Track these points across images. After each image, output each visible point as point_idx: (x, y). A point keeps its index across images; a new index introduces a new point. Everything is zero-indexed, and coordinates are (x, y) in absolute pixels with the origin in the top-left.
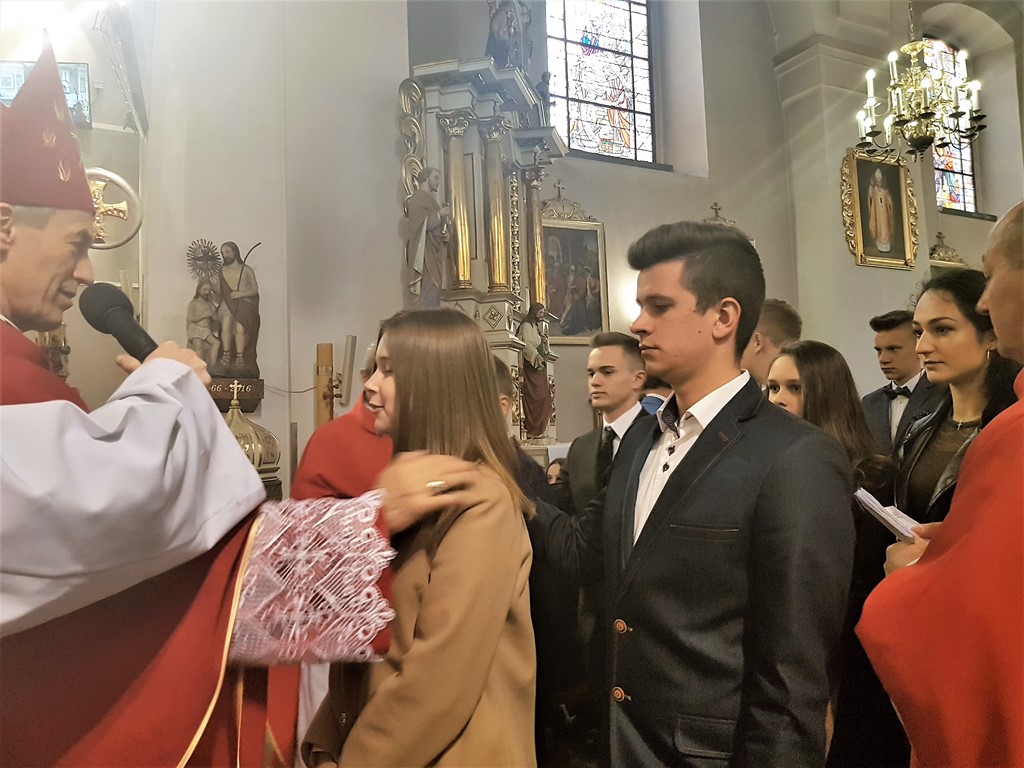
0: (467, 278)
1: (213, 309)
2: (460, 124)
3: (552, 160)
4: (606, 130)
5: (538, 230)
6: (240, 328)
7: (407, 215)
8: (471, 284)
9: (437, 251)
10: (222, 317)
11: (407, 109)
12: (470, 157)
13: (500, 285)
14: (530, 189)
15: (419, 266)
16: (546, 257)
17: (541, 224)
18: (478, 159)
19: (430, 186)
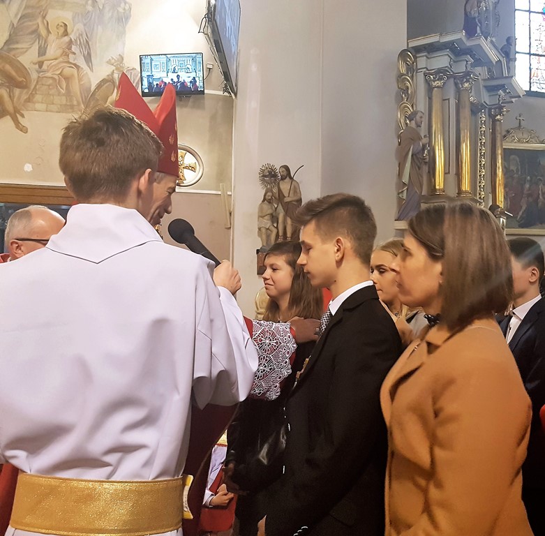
0: (442, 187)
1: (274, 208)
2: (440, 79)
3: (513, 100)
5: (499, 151)
6: (289, 221)
7: (400, 144)
8: (444, 191)
9: (419, 168)
10: (279, 214)
11: (403, 70)
12: (447, 101)
13: (466, 192)
14: (494, 121)
15: (406, 179)
17: (502, 146)
18: (453, 102)
19: (416, 123)
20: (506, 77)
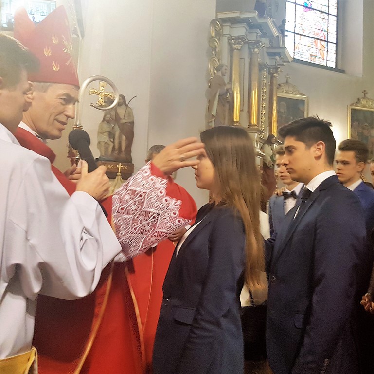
0: (238, 120)
1: (111, 127)
2: (239, 43)
3: (285, 64)
4: (313, 51)
5: (275, 98)
6: (124, 138)
7: (210, 87)
8: (239, 123)
9: (224, 105)
10: (115, 132)
11: (213, 34)
12: (243, 60)
13: (254, 125)
14: (272, 77)
15: (214, 113)
16: (278, 112)
17: (276, 95)
18: (247, 61)
19: (222, 73)
20: (281, 48)
